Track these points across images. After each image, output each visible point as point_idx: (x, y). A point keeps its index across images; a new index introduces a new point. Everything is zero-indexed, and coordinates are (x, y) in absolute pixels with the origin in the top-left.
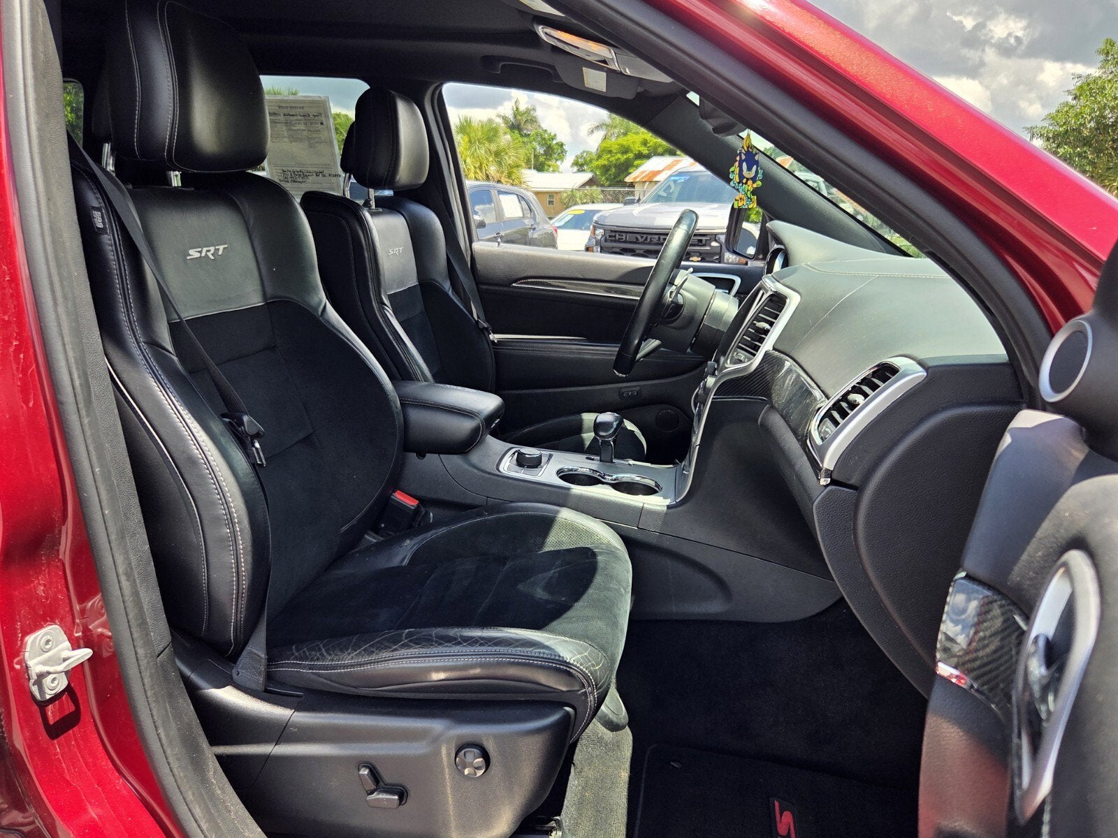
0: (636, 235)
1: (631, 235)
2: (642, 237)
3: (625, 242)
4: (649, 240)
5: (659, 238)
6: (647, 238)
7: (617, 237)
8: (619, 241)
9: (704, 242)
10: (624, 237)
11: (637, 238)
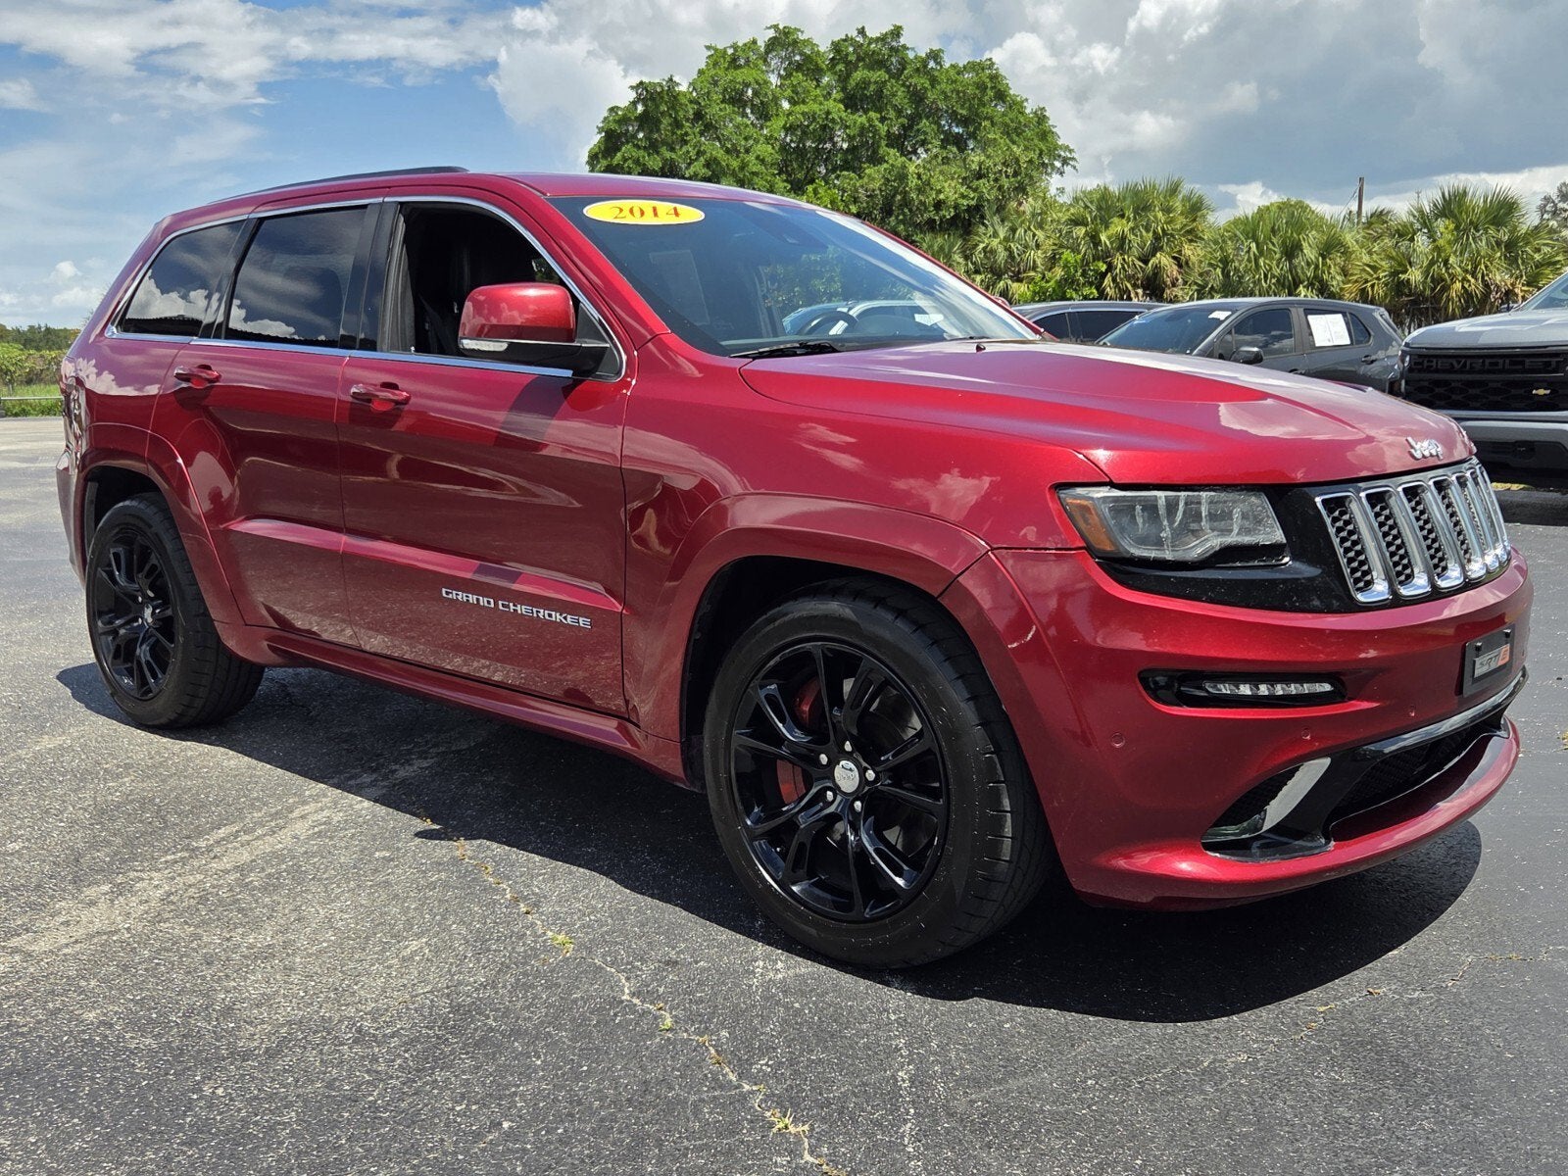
0: (1450, 360)
1: (1445, 360)
2: (1459, 363)
3: (1437, 371)
4: (1468, 367)
5: (1483, 362)
6: (1465, 363)
7: (1426, 364)
8: (1429, 370)
9: (1554, 365)
10: (1434, 364)
11: (1452, 364)
